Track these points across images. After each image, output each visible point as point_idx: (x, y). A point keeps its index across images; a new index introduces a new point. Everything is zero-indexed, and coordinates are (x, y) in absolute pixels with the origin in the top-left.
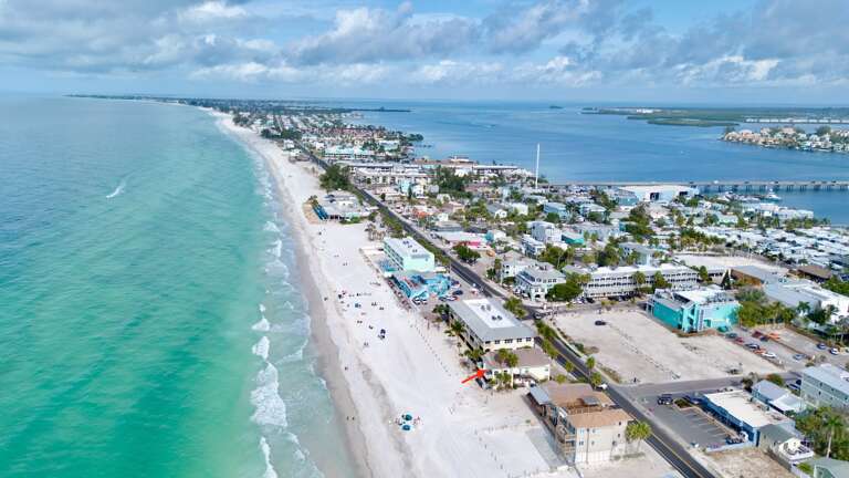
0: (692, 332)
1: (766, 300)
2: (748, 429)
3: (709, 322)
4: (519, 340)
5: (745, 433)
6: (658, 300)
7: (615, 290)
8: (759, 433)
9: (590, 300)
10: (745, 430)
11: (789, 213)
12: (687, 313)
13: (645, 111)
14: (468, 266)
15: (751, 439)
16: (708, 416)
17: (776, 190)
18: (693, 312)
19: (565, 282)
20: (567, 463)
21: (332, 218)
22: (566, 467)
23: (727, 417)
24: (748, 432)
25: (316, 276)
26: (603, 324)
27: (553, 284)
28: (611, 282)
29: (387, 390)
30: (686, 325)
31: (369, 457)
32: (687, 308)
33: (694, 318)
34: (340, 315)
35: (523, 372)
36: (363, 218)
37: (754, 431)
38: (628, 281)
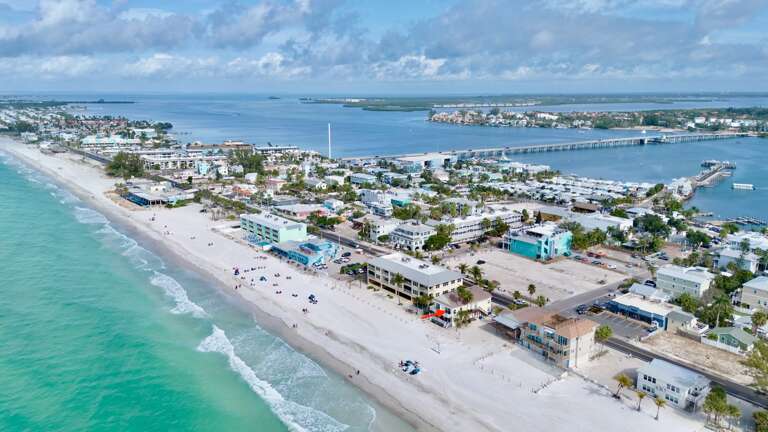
0: (549, 259)
1: (583, 229)
2: (658, 319)
3: (556, 250)
4: (453, 282)
5: (655, 322)
6: (517, 238)
7: (470, 236)
8: (667, 319)
9: (457, 246)
10: (654, 319)
11: (535, 169)
12: (543, 246)
13: (353, 101)
14: (329, 232)
15: (661, 325)
16: (619, 315)
17: (507, 154)
18: (546, 243)
19: (436, 233)
20: (565, 370)
21: (153, 203)
22: (566, 373)
23: (639, 312)
24: (658, 320)
25: (189, 258)
26: (483, 262)
27: (428, 236)
28: (466, 229)
29: (364, 345)
30: (543, 254)
31: (404, 405)
32: (543, 240)
33: (548, 248)
34: (252, 289)
35: (473, 308)
36: (189, 200)
37: (664, 319)
38: (477, 227)
